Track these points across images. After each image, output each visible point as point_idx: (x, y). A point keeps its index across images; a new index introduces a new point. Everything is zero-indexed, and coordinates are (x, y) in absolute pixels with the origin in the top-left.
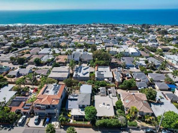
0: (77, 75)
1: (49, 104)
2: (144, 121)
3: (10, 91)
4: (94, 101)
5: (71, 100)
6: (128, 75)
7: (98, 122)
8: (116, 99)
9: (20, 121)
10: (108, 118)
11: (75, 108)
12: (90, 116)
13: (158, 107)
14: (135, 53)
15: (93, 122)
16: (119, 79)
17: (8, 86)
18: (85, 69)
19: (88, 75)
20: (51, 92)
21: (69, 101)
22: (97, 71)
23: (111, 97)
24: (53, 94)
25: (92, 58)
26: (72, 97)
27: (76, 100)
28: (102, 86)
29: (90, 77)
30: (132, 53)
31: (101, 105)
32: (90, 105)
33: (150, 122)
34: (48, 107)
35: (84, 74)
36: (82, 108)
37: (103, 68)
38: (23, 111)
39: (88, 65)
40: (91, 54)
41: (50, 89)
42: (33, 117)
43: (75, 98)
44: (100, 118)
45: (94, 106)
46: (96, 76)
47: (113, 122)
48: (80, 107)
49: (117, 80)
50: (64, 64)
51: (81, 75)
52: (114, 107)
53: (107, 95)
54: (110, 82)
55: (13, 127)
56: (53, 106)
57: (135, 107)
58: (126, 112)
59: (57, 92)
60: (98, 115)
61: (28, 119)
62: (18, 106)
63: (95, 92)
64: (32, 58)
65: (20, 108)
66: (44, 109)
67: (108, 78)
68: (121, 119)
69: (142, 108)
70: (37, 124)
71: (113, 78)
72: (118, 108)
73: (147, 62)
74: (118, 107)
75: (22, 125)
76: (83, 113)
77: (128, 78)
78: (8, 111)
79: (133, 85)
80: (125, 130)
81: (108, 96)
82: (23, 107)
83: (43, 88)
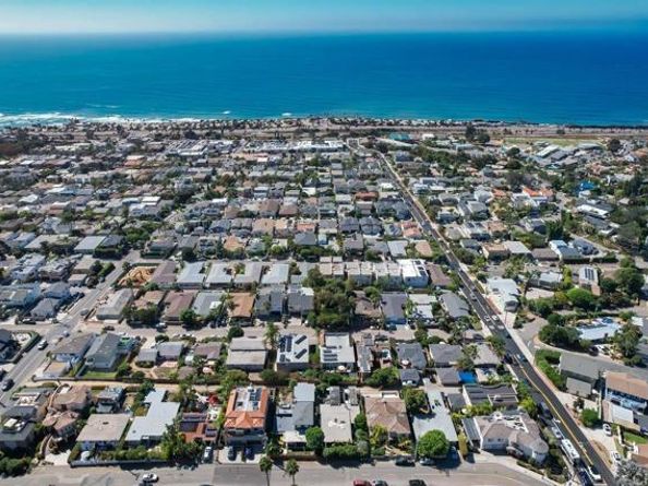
0: (283, 357)
1: (249, 426)
2: (397, 447)
3: (163, 401)
4: (319, 415)
5: (281, 416)
6: (385, 355)
7: (327, 451)
8: (356, 411)
9: (206, 455)
10: (341, 444)
11: (290, 430)
12: (315, 443)
13: (425, 422)
14: (413, 278)
15: (319, 452)
16: (365, 367)
17: (154, 390)
18: (298, 342)
19: (305, 359)
20: (248, 406)
21: (278, 418)
22: (325, 346)
23: (349, 407)
24: (251, 409)
25: (312, 308)
26: (281, 411)
27: (290, 415)
28: (334, 383)
29: (310, 362)
30: (409, 279)
31: (331, 423)
32: (313, 426)
33: (403, 449)
34: (247, 432)
35: (298, 356)
36: (301, 429)
37: (334, 338)
38: (205, 439)
39: (303, 322)
40: (309, 292)
41: (245, 398)
42: (221, 448)
43: (289, 412)
44: (329, 445)
45: (319, 426)
46: (322, 361)
47: (348, 451)
48: (297, 429)
49: (362, 370)
50: (250, 321)
51: (291, 357)
52: (352, 425)
53: (342, 402)
54: (349, 371)
55: (196, 465)
56: (256, 429)
57: (383, 427)
58: (371, 434)
59: (256, 404)
60: (326, 440)
61: (215, 452)
62: (194, 430)
63: (320, 396)
64: (169, 304)
65: (199, 434)
66: (241, 435)
67: (345, 364)
68: (361, 446)
69: (394, 426)
70: (233, 458)
71: (355, 364)
72: (359, 428)
73: (437, 308)
74: (359, 426)
75: (209, 461)
76: (303, 438)
77: (385, 362)
78: (184, 441)
79: (390, 380)
80: (367, 462)
81: (343, 405)
82: (204, 432)
83: (232, 398)
